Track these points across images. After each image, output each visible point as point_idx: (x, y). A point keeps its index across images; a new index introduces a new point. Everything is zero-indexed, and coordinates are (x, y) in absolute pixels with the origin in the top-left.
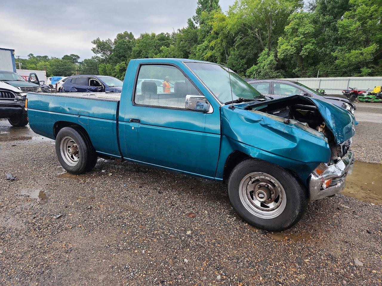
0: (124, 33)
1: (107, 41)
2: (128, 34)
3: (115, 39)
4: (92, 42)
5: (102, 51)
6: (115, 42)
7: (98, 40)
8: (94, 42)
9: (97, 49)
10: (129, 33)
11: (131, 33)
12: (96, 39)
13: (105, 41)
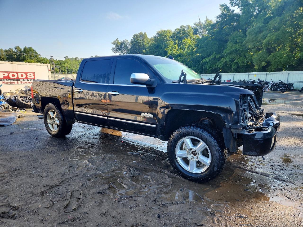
0: (139, 34)
1: (125, 41)
2: (142, 34)
3: (131, 40)
4: (112, 43)
5: (119, 51)
6: (132, 42)
7: (117, 40)
8: (114, 43)
9: (116, 49)
10: (144, 34)
11: (145, 33)
12: (115, 40)
13: (123, 41)
